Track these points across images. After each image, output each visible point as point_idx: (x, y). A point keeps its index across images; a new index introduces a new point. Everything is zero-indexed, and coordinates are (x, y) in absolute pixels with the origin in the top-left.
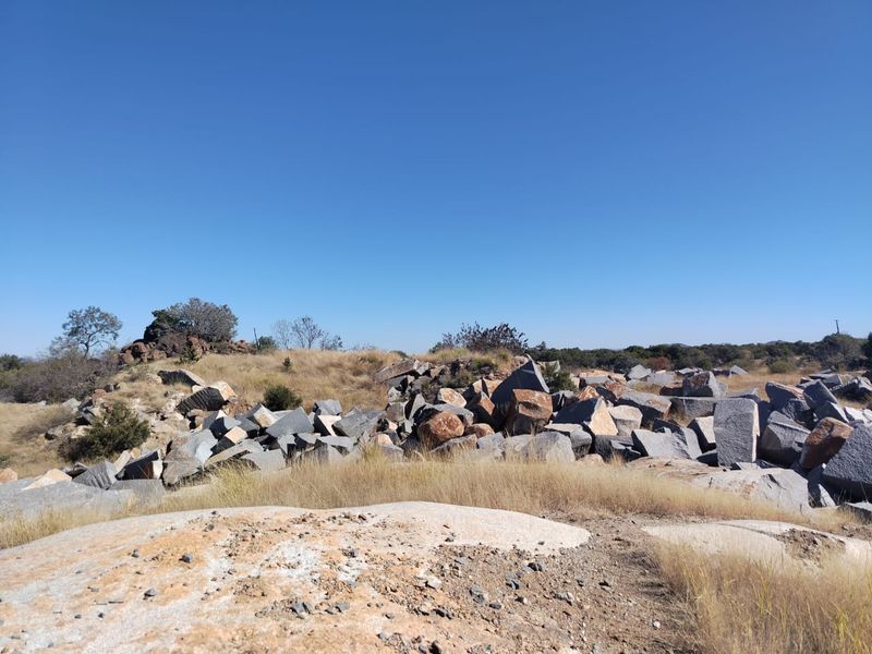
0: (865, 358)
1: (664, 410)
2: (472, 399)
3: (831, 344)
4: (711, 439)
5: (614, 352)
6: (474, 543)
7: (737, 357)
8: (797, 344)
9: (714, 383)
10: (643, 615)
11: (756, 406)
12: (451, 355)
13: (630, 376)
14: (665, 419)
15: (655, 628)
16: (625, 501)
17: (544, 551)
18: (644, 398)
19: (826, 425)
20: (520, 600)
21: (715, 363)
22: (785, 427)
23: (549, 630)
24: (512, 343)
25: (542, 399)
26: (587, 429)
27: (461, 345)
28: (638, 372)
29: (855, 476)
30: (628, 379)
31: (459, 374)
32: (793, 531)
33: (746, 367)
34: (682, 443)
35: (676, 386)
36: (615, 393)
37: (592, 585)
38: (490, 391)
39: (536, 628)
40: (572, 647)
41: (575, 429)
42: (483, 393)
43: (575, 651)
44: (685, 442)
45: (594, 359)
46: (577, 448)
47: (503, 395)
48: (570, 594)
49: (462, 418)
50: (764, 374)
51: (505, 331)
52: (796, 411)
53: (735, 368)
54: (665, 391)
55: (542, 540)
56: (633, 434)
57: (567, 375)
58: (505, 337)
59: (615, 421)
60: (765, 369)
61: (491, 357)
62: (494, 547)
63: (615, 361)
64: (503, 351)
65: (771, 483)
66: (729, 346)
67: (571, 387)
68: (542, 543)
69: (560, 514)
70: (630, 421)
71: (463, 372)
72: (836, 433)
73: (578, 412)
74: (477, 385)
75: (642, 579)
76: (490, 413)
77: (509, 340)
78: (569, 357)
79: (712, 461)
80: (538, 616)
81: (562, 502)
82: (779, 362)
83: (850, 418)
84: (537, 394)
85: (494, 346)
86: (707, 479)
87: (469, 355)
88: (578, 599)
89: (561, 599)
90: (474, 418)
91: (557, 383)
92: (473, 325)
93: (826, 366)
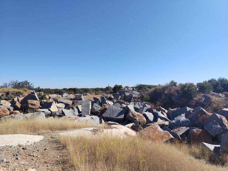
0: (113, 91)
1: (71, 104)
2: (13, 103)
3: (107, 88)
4: (81, 110)
5: (59, 90)
6: (4, 145)
7: (89, 91)
8: (101, 88)
9: (83, 97)
10: (55, 155)
11: (91, 102)
12: (6, 90)
13: (63, 96)
14: (71, 106)
15: (57, 157)
16: (55, 127)
17: (29, 144)
18: (66, 101)
19: (104, 106)
20: (17, 159)
21: (84, 92)
22: (96, 107)
23: (26, 165)
24: (29, 86)
25: (37, 103)
26: (50, 110)
27: (10, 87)
28: (65, 95)
29: (108, 116)
30: (62, 97)
31: (9, 96)
32: (94, 129)
33: (90, 93)
34: (74, 112)
35: (74, 98)
36: (58, 100)
37: (42, 150)
38: (20, 101)
39: (21, 166)
40: (32, 168)
41: (46, 110)
42: (17, 101)
43: (33, 169)
44: (75, 112)
45: (54, 92)
46: (46, 116)
47: (24, 102)
48: (34, 154)
49: (9, 109)
50: (94, 95)
51: (26, 83)
52: (99, 103)
53: (88, 94)
54: (71, 99)
55: (28, 141)
56: (62, 111)
57: (45, 96)
58: (26, 85)
59: (58, 107)
60: (94, 94)
61: (21, 90)
62: (11, 145)
63: (59, 92)
64: (25, 89)
65: (92, 119)
66: (87, 88)
67: (46, 99)
68: (28, 142)
69: (36, 133)
70: (62, 107)
71: (10, 95)
72: (106, 107)
73: (48, 106)
74: (16, 99)
75: (56, 146)
76: (19, 107)
77: (28, 86)
78: (47, 91)
79: (80, 116)
80: (22, 162)
81: (37, 130)
82: (97, 92)
83: (109, 104)
84: (35, 101)
85: (22, 87)
86: (78, 120)
87: (13, 90)
88: (37, 155)
89: (31, 156)
90: (13, 109)
91: (42, 98)
92: (15, 81)
93: (106, 93)
